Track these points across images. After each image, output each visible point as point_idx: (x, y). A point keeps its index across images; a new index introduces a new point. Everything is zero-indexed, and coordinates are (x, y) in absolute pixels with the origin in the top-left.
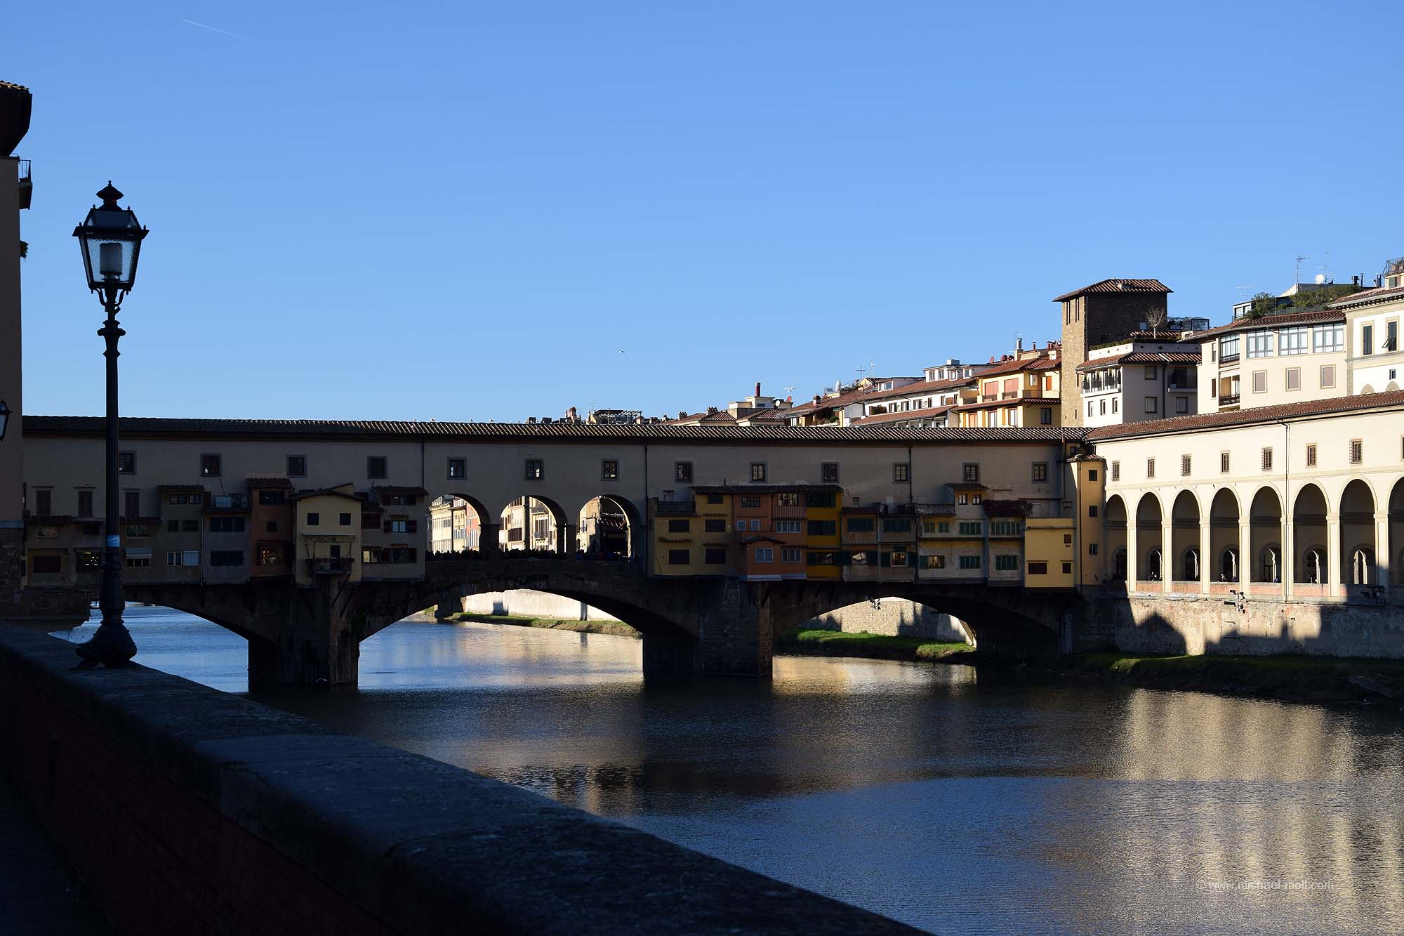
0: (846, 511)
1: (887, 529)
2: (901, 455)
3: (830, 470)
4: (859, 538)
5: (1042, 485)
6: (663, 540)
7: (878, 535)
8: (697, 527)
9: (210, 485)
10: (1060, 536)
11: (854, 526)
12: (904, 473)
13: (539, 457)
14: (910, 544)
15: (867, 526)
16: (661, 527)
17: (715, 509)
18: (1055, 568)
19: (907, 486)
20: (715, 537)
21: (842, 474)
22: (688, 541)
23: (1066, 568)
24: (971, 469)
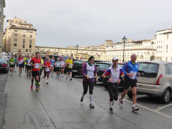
0: (88, 55)
2: (92, 52)
5: (102, 54)
9: (44, 51)
13: (66, 50)
17: (79, 55)
18: (102, 60)
19: (92, 54)
24: (97, 53)
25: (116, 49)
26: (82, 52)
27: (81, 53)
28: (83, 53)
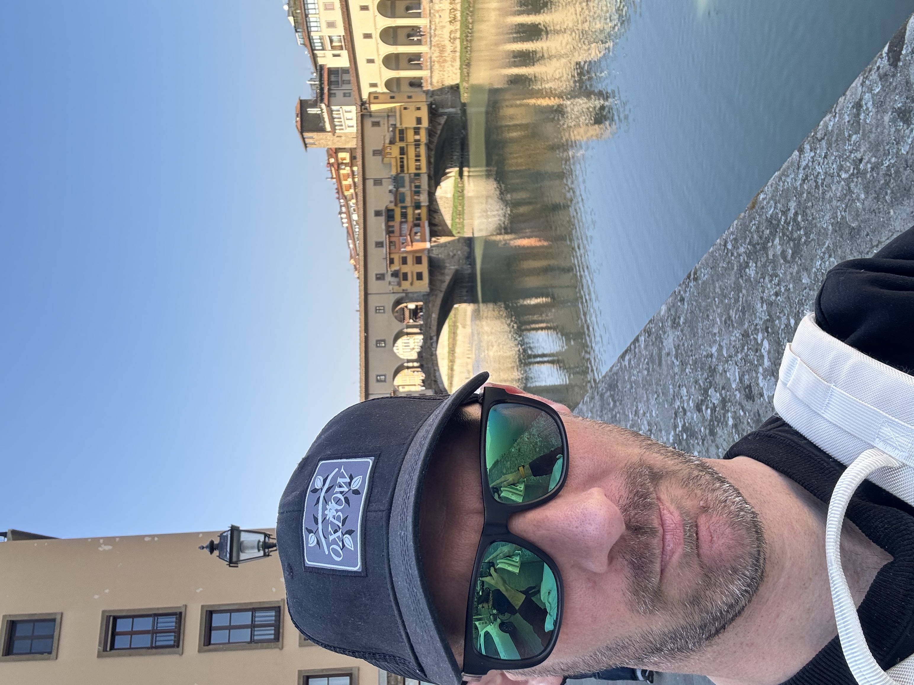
0: (396, 205)
1: (403, 186)
2: (370, 183)
3: (378, 214)
4: (408, 199)
5: (381, 123)
6: (412, 284)
7: (406, 190)
8: (405, 269)
10: (404, 112)
11: (403, 200)
12: (378, 182)
13: (374, 343)
14: (410, 177)
15: (403, 196)
16: (406, 285)
17: (396, 261)
18: (418, 114)
19: (384, 180)
20: (410, 260)
21: (378, 209)
22: (412, 273)
23: (419, 109)
24: (376, 153)
25: (340, 31)
26: (379, 244)
27: (384, 251)
28: (383, 237)
